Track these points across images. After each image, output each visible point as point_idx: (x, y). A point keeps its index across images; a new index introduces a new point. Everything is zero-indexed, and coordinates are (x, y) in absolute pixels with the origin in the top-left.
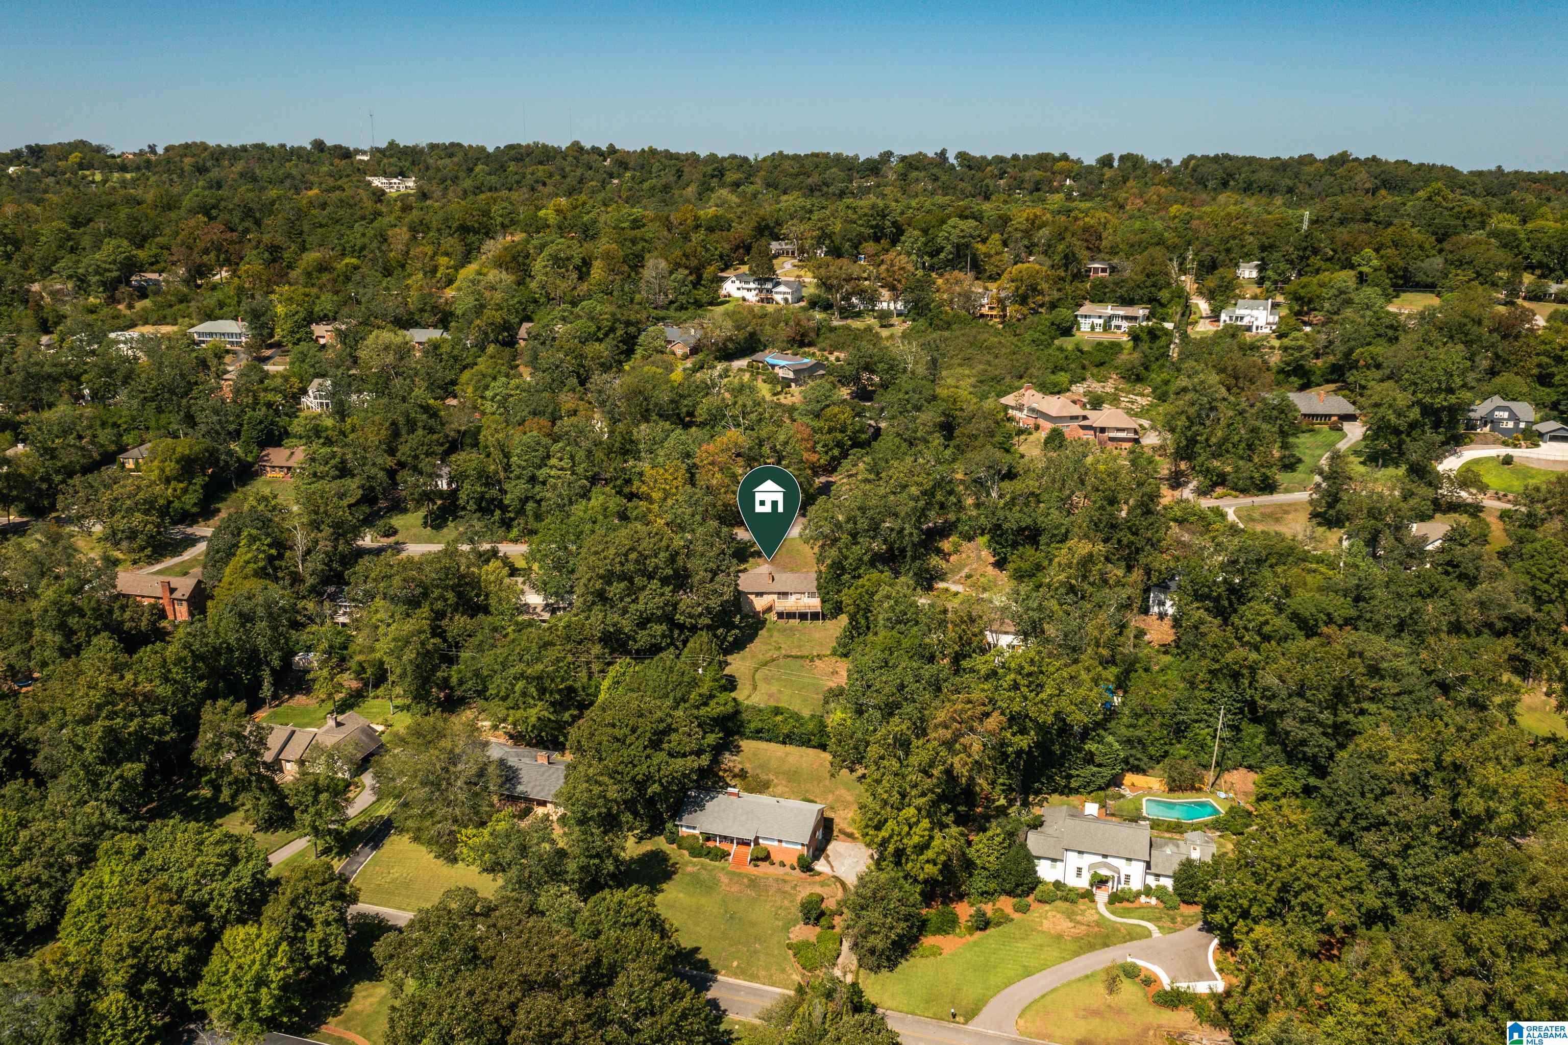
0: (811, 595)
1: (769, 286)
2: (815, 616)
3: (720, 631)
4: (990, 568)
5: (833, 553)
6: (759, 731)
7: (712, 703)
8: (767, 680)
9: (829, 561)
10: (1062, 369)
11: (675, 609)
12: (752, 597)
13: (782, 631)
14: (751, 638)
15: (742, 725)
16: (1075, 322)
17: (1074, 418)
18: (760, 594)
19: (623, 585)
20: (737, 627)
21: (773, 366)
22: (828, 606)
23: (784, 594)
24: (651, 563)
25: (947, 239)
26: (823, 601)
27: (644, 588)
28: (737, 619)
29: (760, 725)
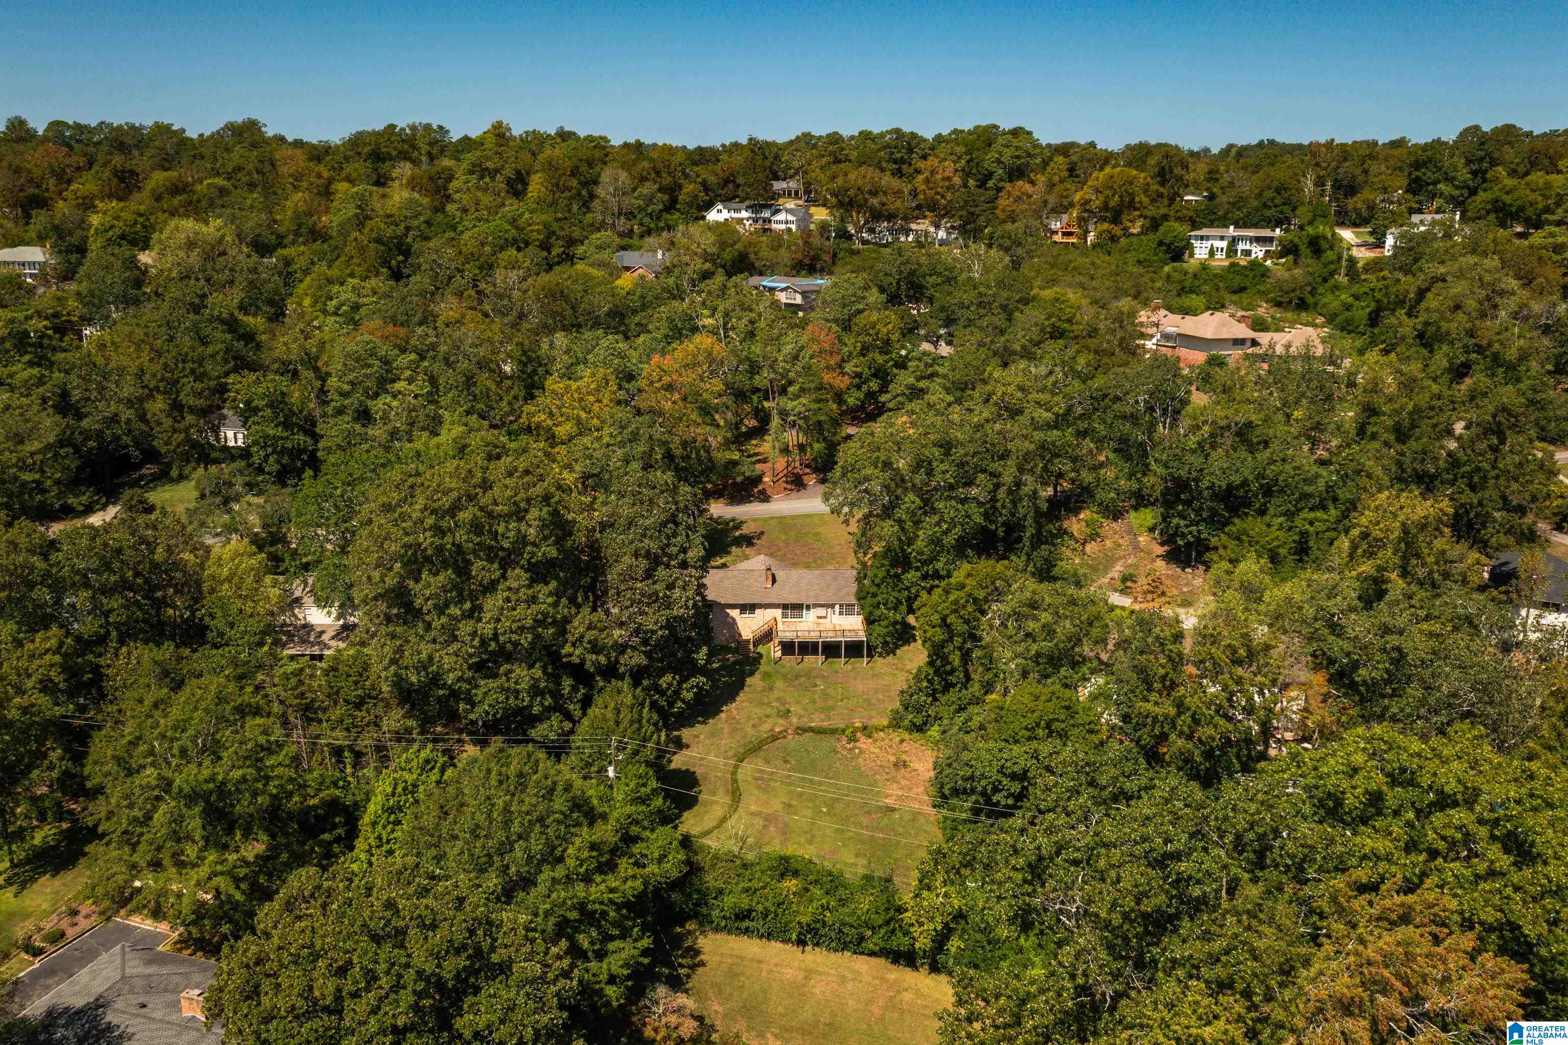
0: (846, 609)
1: (766, 214)
2: (854, 649)
3: (666, 680)
4: (1160, 564)
5: (888, 528)
6: (743, 915)
7: (624, 866)
8: (763, 783)
9: (877, 548)
10: (1192, 291)
11: (563, 632)
12: (734, 613)
13: (793, 678)
14: (731, 692)
15: (702, 901)
16: (1189, 247)
17: (1238, 342)
18: (749, 608)
19: (445, 577)
20: (703, 671)
21: (772, 290)
22: (878, 629)
23: (794, 608)
24: (508, 531)
25: (998, 161)
26: (869, 621)
27: (490, 588)
28: (702, 655)
29: (745, 902)
